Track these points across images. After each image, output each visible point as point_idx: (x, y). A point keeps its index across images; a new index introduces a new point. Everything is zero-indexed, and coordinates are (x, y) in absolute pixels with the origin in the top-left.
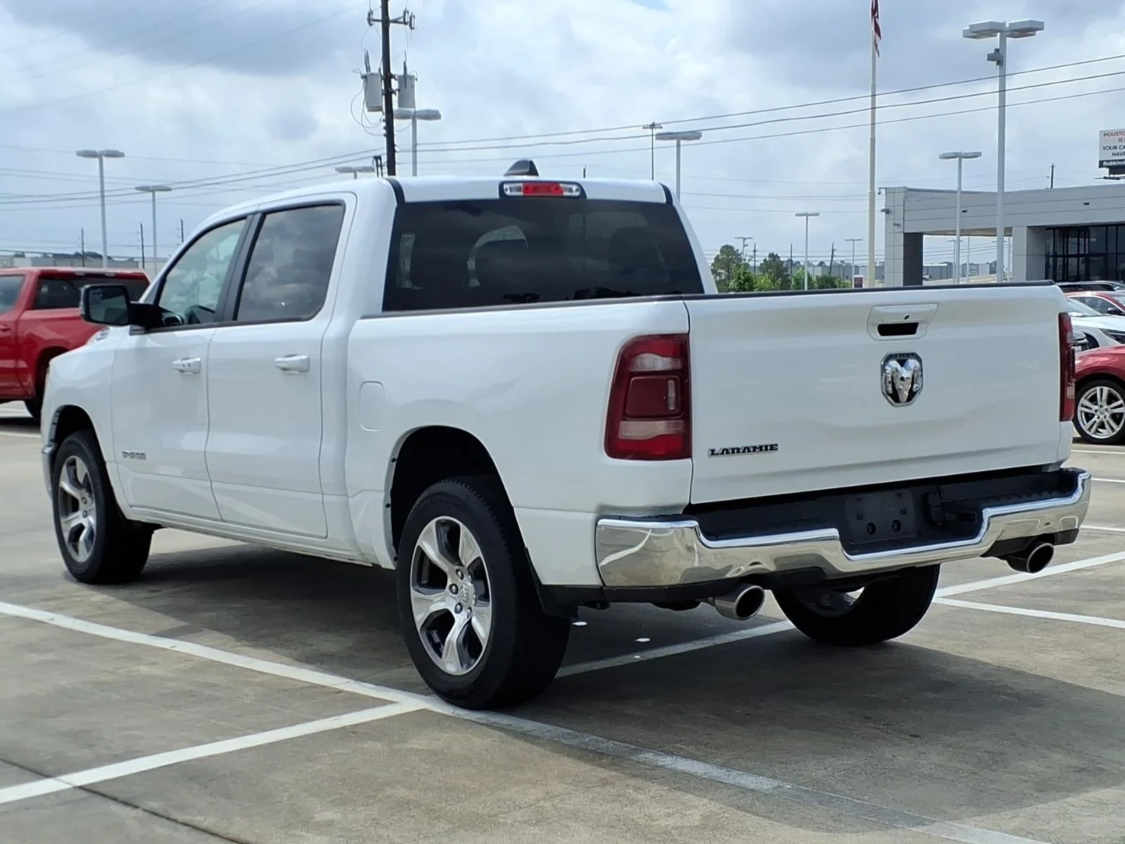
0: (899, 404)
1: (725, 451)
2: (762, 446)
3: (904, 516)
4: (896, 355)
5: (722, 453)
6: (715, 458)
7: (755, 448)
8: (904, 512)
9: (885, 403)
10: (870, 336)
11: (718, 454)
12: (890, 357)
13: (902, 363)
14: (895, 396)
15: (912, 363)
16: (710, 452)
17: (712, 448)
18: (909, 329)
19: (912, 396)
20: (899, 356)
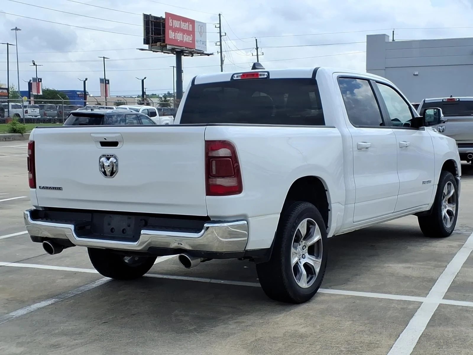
0: (106, 177)
3: (129, 227)
4: (105, 155)
5: (43, 188)
7: (53, 188)
9: (102, 176)
10: (97, 146)
12: (104, 156)
13: (108, 159)
14: (105, 173)
15: (112, 159)
16: (39, 187)
18: (115, 144)
19: (112, 173)
20: (107, 156)
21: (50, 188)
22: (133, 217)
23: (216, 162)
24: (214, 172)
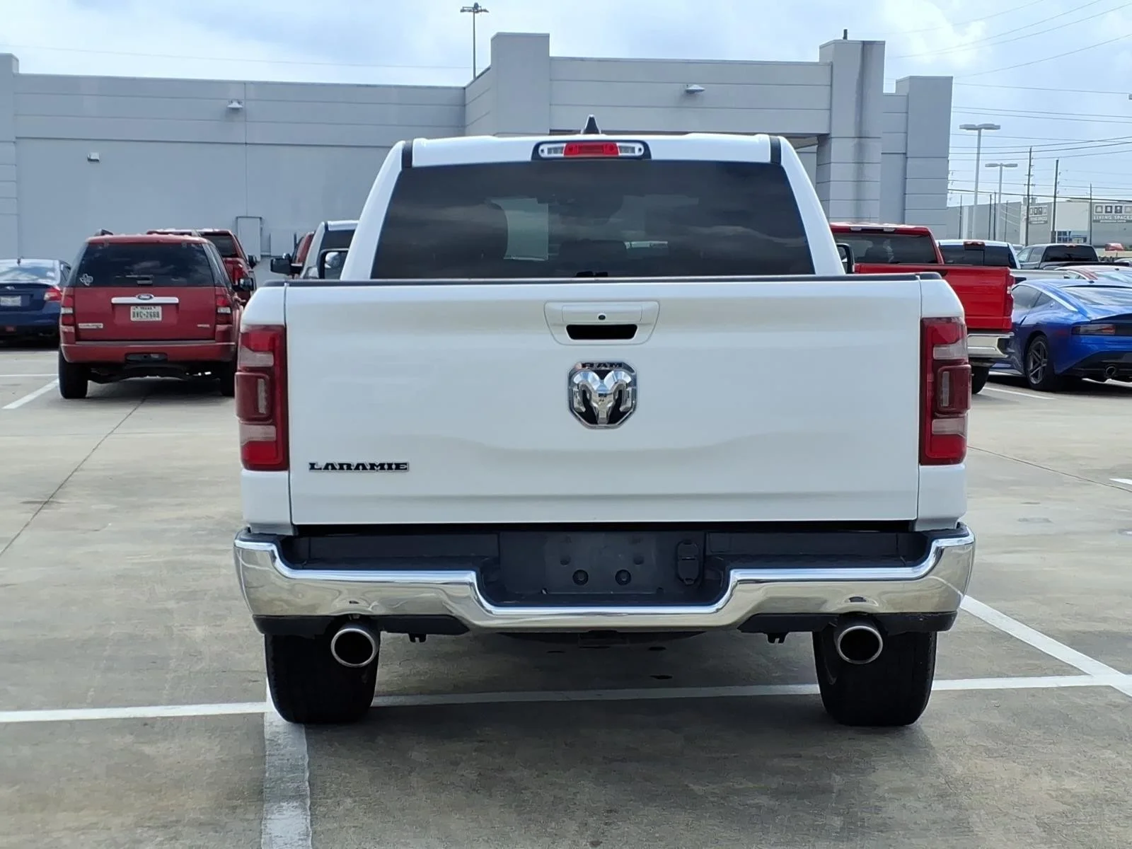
0: (595, 426)
1: (329, 467)
2: (384, 464)
3: (638, 566)
4: (592, 365)
5: (326, 468)
6: (314, 473)
8: (639, 561)
10: (554, 339)
11: (320, 469)
12: (582, 366)
13: (602, 375)
14: (589, 417)
16: (310, 466)
17: (313, 461)
19: (616, 416)
20: (600, 365)
21: (361, 467)
22: (650, 538)
23: (950, 374)
24: (945, 404)
